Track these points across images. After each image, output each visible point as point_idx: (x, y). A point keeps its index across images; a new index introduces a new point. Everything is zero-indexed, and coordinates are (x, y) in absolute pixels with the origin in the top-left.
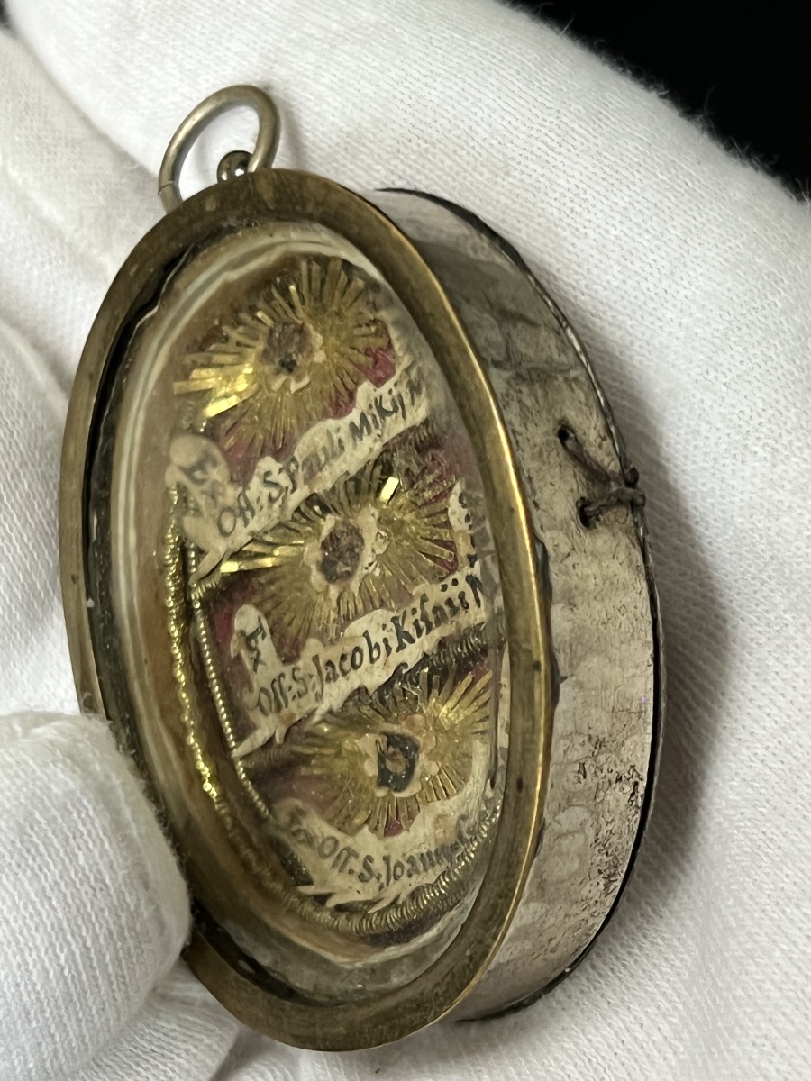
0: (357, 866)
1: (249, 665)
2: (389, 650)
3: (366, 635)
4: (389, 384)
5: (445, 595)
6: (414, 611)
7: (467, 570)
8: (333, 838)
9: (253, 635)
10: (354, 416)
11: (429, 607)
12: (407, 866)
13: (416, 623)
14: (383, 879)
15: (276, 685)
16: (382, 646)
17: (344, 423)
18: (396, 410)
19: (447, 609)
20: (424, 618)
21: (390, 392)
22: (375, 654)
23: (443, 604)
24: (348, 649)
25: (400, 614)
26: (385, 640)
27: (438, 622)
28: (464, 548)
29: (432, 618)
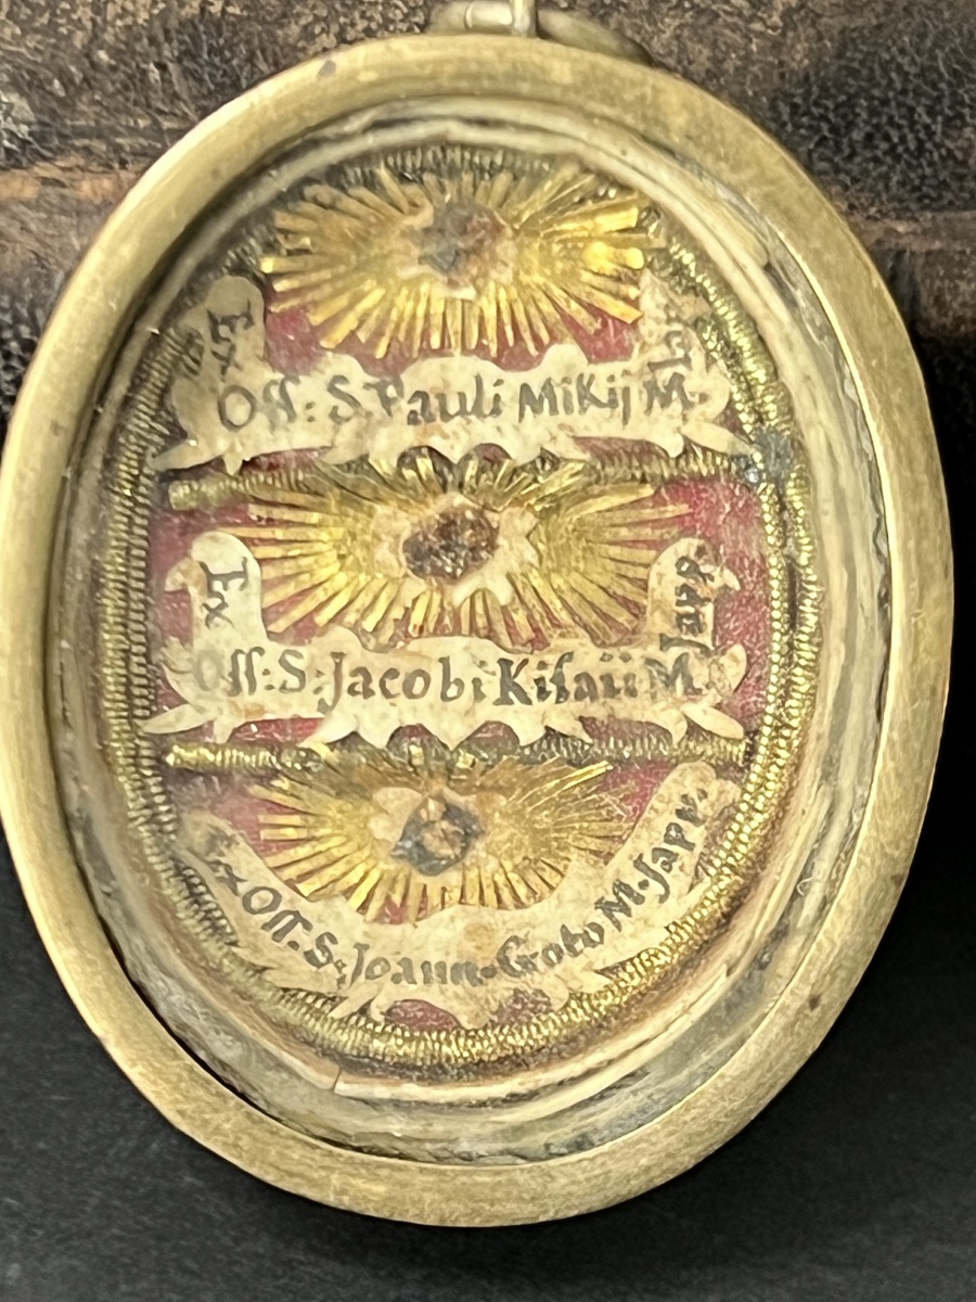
0: (307, 941)
1: (200, 614)
2: (479, 695)
3: (445, 661)
4: (616, 367)
5: (606, 667)
6: (542, 665)
7: (653, 650)
8: (272, 891)
9: (226, 578)
10: (535, 378)
11: (569, 671)
12: (397, 969)
13: (539, 681)
14: (348, 971)
15: (242, 659)
16: (469, 687)
17: (514, 379)
18: (612, 403)
19: (600, 686)
20: (558, 679)
21: (612, 378)
22: (453, 691)
23: (596, 677)
24: (405, 666)
25: (516, 660)
26: (477, 682)
27: (579, 696)
28: (657, 623)
29: (571, 686)
